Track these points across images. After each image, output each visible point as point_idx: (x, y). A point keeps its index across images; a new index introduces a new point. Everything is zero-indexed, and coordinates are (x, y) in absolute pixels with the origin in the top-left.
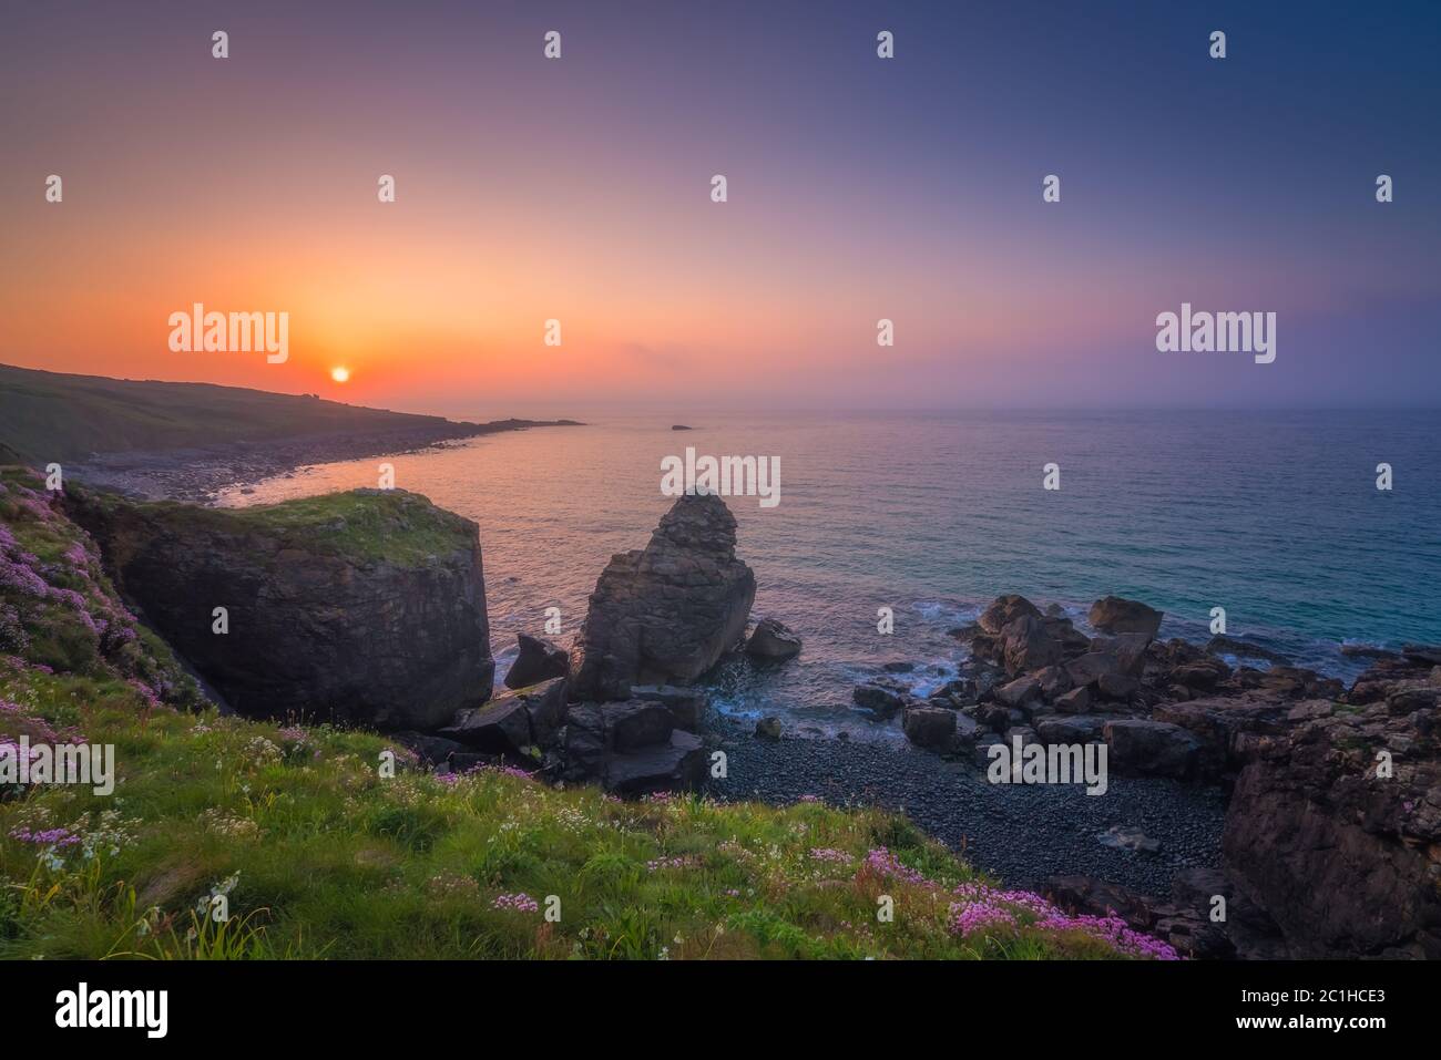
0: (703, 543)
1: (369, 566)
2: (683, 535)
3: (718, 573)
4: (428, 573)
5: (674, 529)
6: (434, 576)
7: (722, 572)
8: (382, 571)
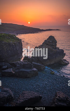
0: (50, 45)
1: (1, 41)
2: (47, 43)
3: (52, 50)
4: (10, 44)
5: (46, 42)
6: (11, 44)
7: (53, 49)
8: (3, 42)
